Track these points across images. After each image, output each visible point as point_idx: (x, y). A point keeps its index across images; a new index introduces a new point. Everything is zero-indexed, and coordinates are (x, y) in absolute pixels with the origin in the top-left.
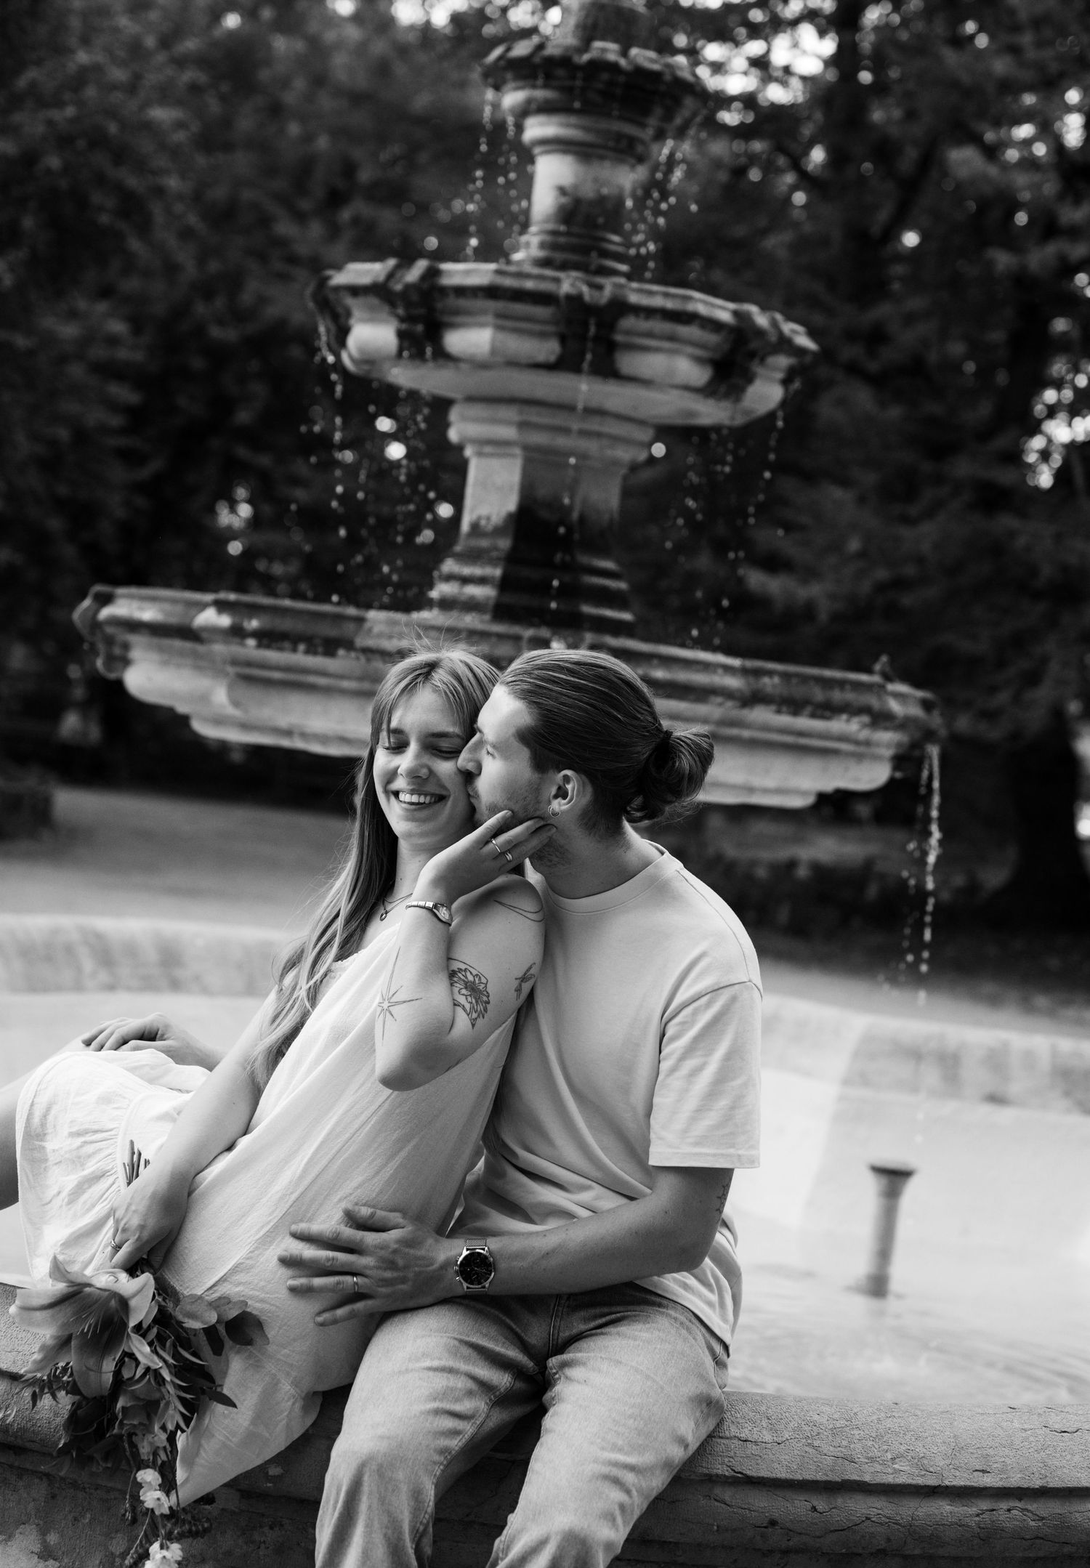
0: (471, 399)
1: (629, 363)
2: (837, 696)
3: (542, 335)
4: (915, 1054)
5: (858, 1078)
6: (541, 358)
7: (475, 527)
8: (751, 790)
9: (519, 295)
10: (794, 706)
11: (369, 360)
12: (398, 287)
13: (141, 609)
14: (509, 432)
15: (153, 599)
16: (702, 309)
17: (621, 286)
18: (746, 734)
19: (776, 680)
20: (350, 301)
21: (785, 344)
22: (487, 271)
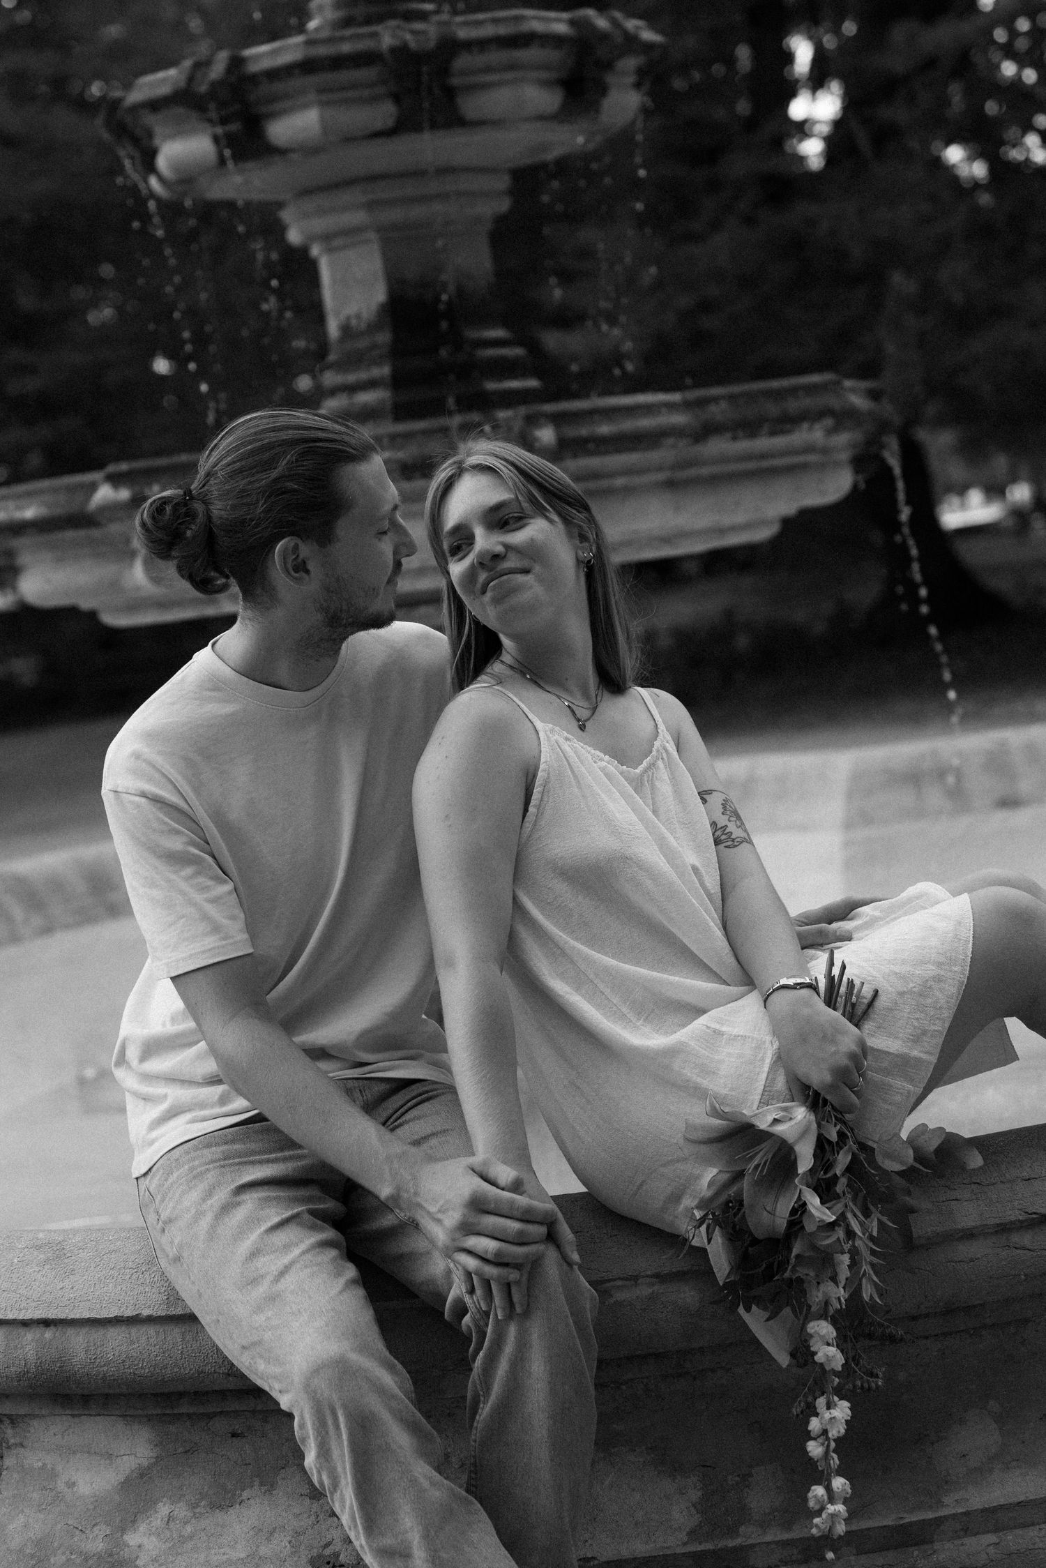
0: (306, 192)
1: (471, 106)
2: (793, 406)
3: (373, 100)
4: (913, 778)
5: (858, 818)
6: (379, 125)
7: (346, 330)
8: (722, 531)
9: (338, 63)
10: (750, 428)
11: (186, 179)
12: (203, 89)
13: (19, 508)
14: (358, 217)
15: (30, 494)
16: (537, 26)
17: (447, 24)
18: (705, 471)
19: (724, 405)
20: (149, 119)
21: (631, 43)
22: (297, 45)
